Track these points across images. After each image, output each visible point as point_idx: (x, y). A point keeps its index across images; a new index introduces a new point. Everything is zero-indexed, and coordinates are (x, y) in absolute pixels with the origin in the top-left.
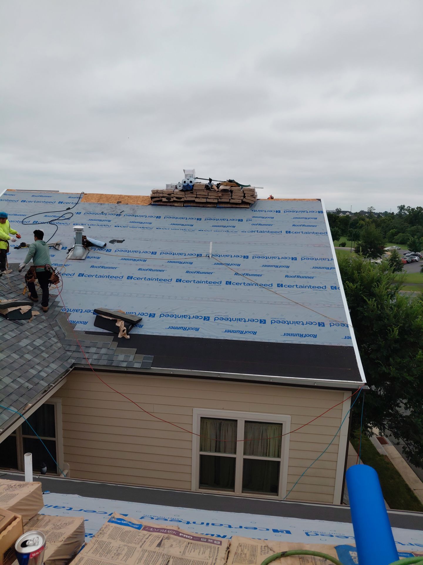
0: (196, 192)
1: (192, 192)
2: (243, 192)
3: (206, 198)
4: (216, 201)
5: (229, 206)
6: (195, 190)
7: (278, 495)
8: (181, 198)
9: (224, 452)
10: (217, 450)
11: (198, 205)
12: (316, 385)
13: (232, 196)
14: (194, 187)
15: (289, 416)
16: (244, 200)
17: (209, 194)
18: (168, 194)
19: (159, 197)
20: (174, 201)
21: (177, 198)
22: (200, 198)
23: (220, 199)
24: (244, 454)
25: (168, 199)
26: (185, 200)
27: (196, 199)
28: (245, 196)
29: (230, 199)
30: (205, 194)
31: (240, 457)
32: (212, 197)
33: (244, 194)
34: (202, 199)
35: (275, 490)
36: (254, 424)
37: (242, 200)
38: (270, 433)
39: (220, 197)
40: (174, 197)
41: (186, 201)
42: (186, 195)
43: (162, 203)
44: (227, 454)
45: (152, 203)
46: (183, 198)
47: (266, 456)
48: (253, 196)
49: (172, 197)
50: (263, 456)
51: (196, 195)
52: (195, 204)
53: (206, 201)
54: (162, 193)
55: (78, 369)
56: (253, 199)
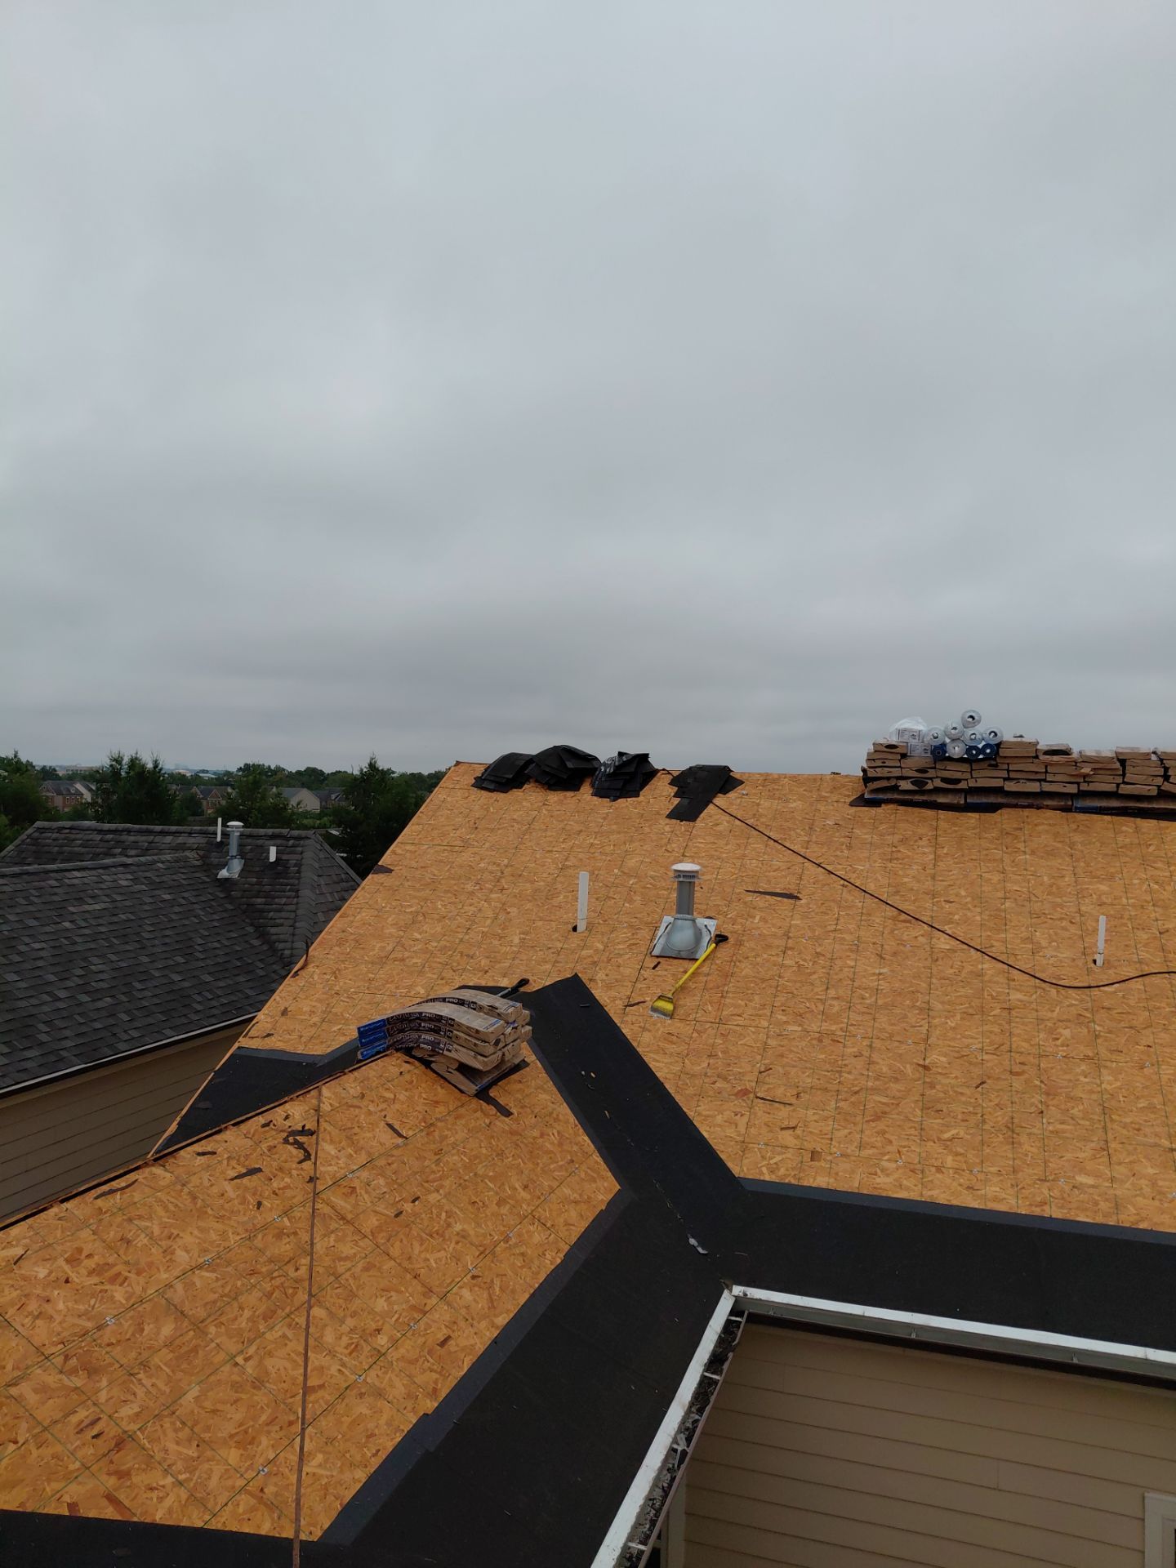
0: (1008, 764)
1: (994, 763)
2: (1162, 763)
3: (1041, 781)
4: (1073, 789)
5: (1115, 803)
6: (1005, 757)
8: (958, 781)
11: (1013, 801)
13: (1124, 775)
14: (1000, 750)
16: (1167, 787)
17: (1049, 770)
18: (916, 771)
19: (888, 779)
20: (937, 790)
21: (944, 780)
22: (1021, 781)
23: (1085, 782)
25: (917, 782)
26: (970, 785)
27: (1007, 782)
28: (1170, 776)
29: (1118, 785)
30: (1036, 770)
32: (1058, 778)
33: (1166, 769)
34: (1029, 784)
39: (1085, 776)
40: (937, 777)
41: (970, 788)
42: (973, 772)
43: (896, 796)
45: (866, 796)
46: (967, 780)
49: (931, 779)
51: (1006, 772)
52: (1002, 798)
53: (1039, 790)
54: (900, 767)
55: (754, 1319)
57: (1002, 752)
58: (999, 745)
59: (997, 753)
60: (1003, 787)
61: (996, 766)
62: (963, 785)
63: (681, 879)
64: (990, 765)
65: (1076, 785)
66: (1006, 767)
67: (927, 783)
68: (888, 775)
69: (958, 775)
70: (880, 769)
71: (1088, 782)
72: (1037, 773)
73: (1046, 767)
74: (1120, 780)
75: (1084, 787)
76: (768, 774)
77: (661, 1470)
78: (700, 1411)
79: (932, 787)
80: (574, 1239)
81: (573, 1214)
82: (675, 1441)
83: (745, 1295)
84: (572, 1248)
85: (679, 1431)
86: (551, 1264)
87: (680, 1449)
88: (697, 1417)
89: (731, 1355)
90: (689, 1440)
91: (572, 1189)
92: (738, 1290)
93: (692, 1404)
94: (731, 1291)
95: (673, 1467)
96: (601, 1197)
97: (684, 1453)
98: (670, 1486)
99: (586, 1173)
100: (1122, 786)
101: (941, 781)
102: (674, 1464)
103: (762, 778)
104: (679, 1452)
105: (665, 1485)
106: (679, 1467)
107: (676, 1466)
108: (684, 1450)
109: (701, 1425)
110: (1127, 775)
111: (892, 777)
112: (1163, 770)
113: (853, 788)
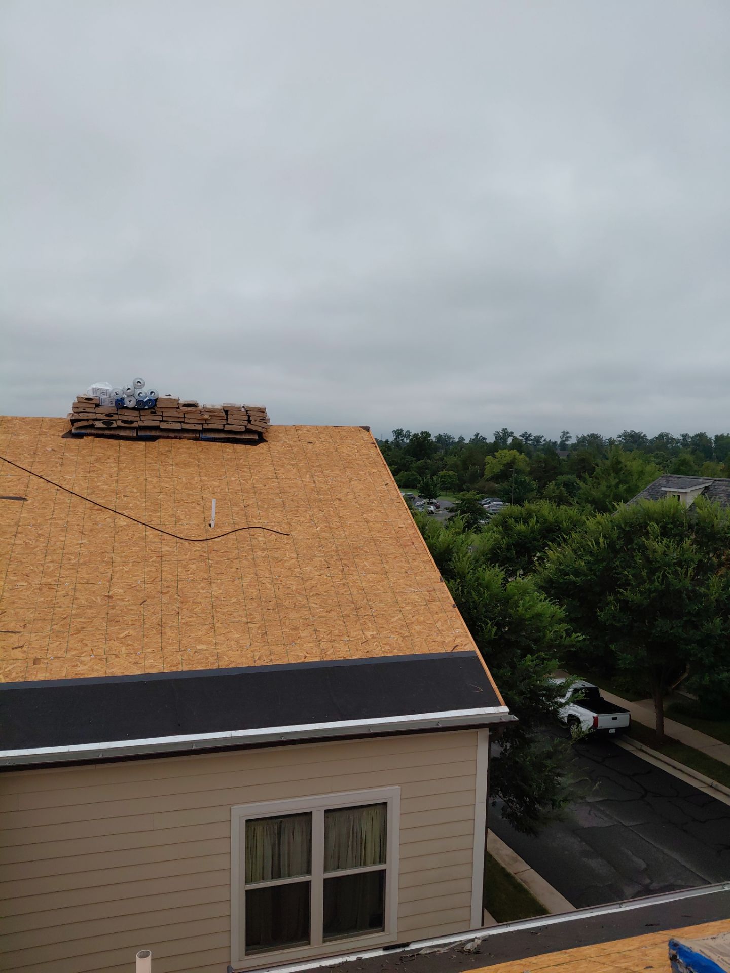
0: (162, 412)
1: (154, 411)
2: (247, 413)
3: (181, 422)
4: (199, 427)
5: (222, 436)
6: (160, 408)
7: (383, 930)
8: (132, 422)
9: (289, 876)
10: (277, 875)
11: (165, 434)
12: (440, 726)
13: (227, 419)
14: (157, 403)
15: (397, 787)
16: (249, 426)
17: (186, 416)
18: (105, 415)
19: (87, 420)
20: (119, 428)
21: (123, 421)
22: (170, 422)
23: (206, 423)
24: (326, 870)
25: (106, 422)
26: (140, 425)
27: (161, 423)
28: (251, 420)
29: (224, 425)
30: (178, 416)
31: (317, 878)
32: (191, 421)
33: (249, 416)
34: (174, 424)
35: (377, 922)
36: (337, 814)
37: (246, 426)
38: (367, 824)
39: (206, 420)
40: (119, 419)
41: (140, 427)
42: (141, 417)
43: (93, 431)
44: (294, 877)
45: (73, 431)
46: (137, 421)
47: (360, 865)
48: (264, 419)
49: (115, 420)
50: (356, 866)
51: (161, 417)
52: (159, 433)
53: (180, 428)
54: (95, 413)
56: (263, 425)
57: (158, 405)
58: (156, 400)
59: (155, 405)
60: (159, 426)
61: (155, 413)
62: (135, 425)
64: (151, 413)
65: (201, 425)
66: (160, 414)
67: (113, 423)
68: (88, 418)
69: (132, 419)
70: (82, 414)
71: (208, 423)
72: (179, 417)
73: (184, 414)
74: (225, 422)
75: (206, 426)
79: (116, 426)
100: (226, 426)
101: (122, 422)
110: (229, 419)
111: (90, 419)
112: (247, 417)
113: (64, 427)
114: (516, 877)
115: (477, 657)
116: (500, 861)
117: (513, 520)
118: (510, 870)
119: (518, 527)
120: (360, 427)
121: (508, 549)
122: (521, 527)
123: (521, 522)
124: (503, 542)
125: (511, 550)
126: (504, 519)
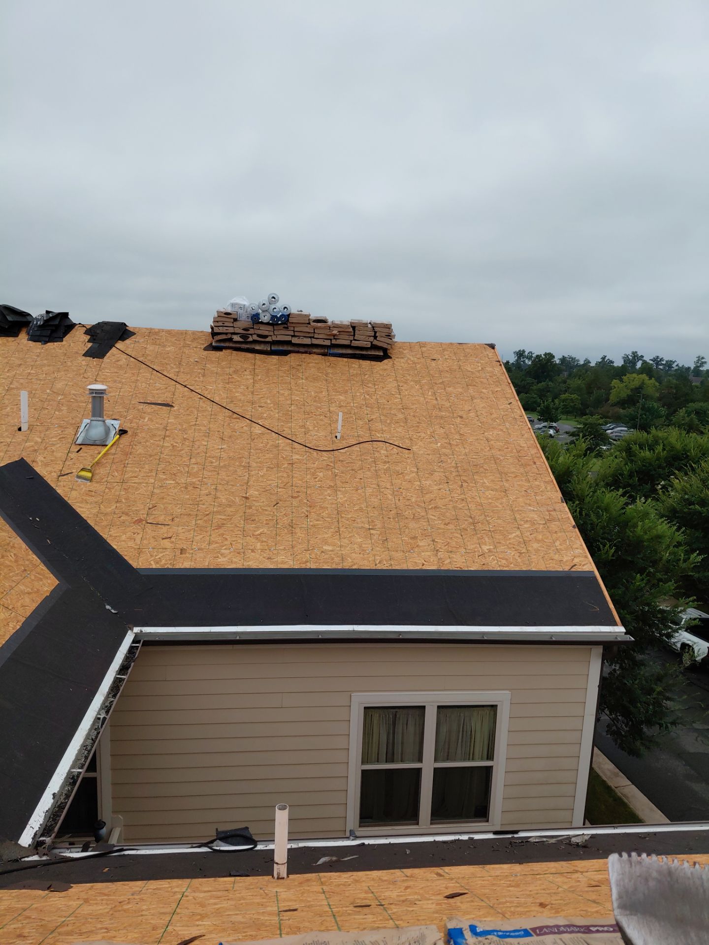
0: (294, 327)
1: (286, 326)
2: (374, 329)
3: (311, 337)
4: (328, 343)
5: (349, 351)
6: (292, 323)
7: (488, 821)
8: (266, 337)
9: (402, 762)
10: (390, 759)
11: (296, 349)
12: (554, 639)
13: (354, 335)
14: (290, 318)
15: (508, 692)
16: (375, 342)
17: (316, 331)
18: (243, 329)
19: (226, 334)
20: (255, 342)
21: (259, 336)
22: (301, 337)
23: (334, 339)
24: (436, 760)
25: (244, 337)
26: (273, 339)
27: (293, 338)
28: (377, 336)
29: (351, 341)
30: (308, 331)
31: (428, 766)
32: (320, 336)
33: (375, 333)
34: (305, 339)
35: (482, 812)
36: (449, 711)
38: (477, 724)
39: (334, 335)
40: (255, 334)
41: (273, 341)
42: (275, 331)
43: (231, 345)
44: (405, 763)
45: (214, 344)
46: (271, 336)
47: (469, 760)
48: (389, 336)
49: (251, 335)
50: (465, 760)
51: (293, 332)
52: (291, 347)
53: (310, 343)
54: (233, 327)
55: (147, 643)
56: (389, 341)
57: (291, 320)
58: (289, 315)
59: (288, 320)
60: (291, 341)
61: (287, 328)
62: (269, 339)
63: (94, 395)
64: (284, 328)
65: (330, 341)
66: (292, 329)
67: (249, 337)
68: (227, 331)
69: (266, 333)
70: (221, 328)
71: (336, 339)
72: (309, 333)
73: (314, 329)
74: (352, 338)
75: (334, 342)
76: (151, 329)
77: (90, 730)
78: (114, 696)
79: (252, 340)
80: (28, 614)
81: (27, 600)
82: (99, 713)
83: (141, 631)
84: (27, 619)
85: (102, 708)
86: (13, 629)
87: (102, 717)
88: (112, 699)
89: (133, 664)
90: (107, 712)
91: (26, 586)
92: (136, 630)
93: (109, 693)
94: (132, 630)
95: (98, 727)
96: (46, 589)
97: (105, 719)
98: (96, 737)
99: (35, 576)
100: (353, 341)
101: (257, 336)
102: (98, 726)
103: (147, 331)
104: (101, 719)
105: (94, 737)
106: (102, 727)
107: (100, 726)
108: (104, 717)
109: (114, 703)
110: (356, 335)
111: (229, 333)
112: (373, 333)
113: (206, 340)
114: (617, 790)
115: (595, 578)
116: (601, 774)
117: (637, 446)
118: (611, 784)
119: (643, 454)
120: (486, 344)
121: (631, 475)
122: (647, 454)
123: (647, 449)
124: (626, 469)
125: (634, 476)
126: (628, 445)
